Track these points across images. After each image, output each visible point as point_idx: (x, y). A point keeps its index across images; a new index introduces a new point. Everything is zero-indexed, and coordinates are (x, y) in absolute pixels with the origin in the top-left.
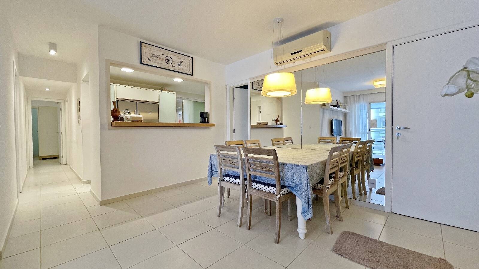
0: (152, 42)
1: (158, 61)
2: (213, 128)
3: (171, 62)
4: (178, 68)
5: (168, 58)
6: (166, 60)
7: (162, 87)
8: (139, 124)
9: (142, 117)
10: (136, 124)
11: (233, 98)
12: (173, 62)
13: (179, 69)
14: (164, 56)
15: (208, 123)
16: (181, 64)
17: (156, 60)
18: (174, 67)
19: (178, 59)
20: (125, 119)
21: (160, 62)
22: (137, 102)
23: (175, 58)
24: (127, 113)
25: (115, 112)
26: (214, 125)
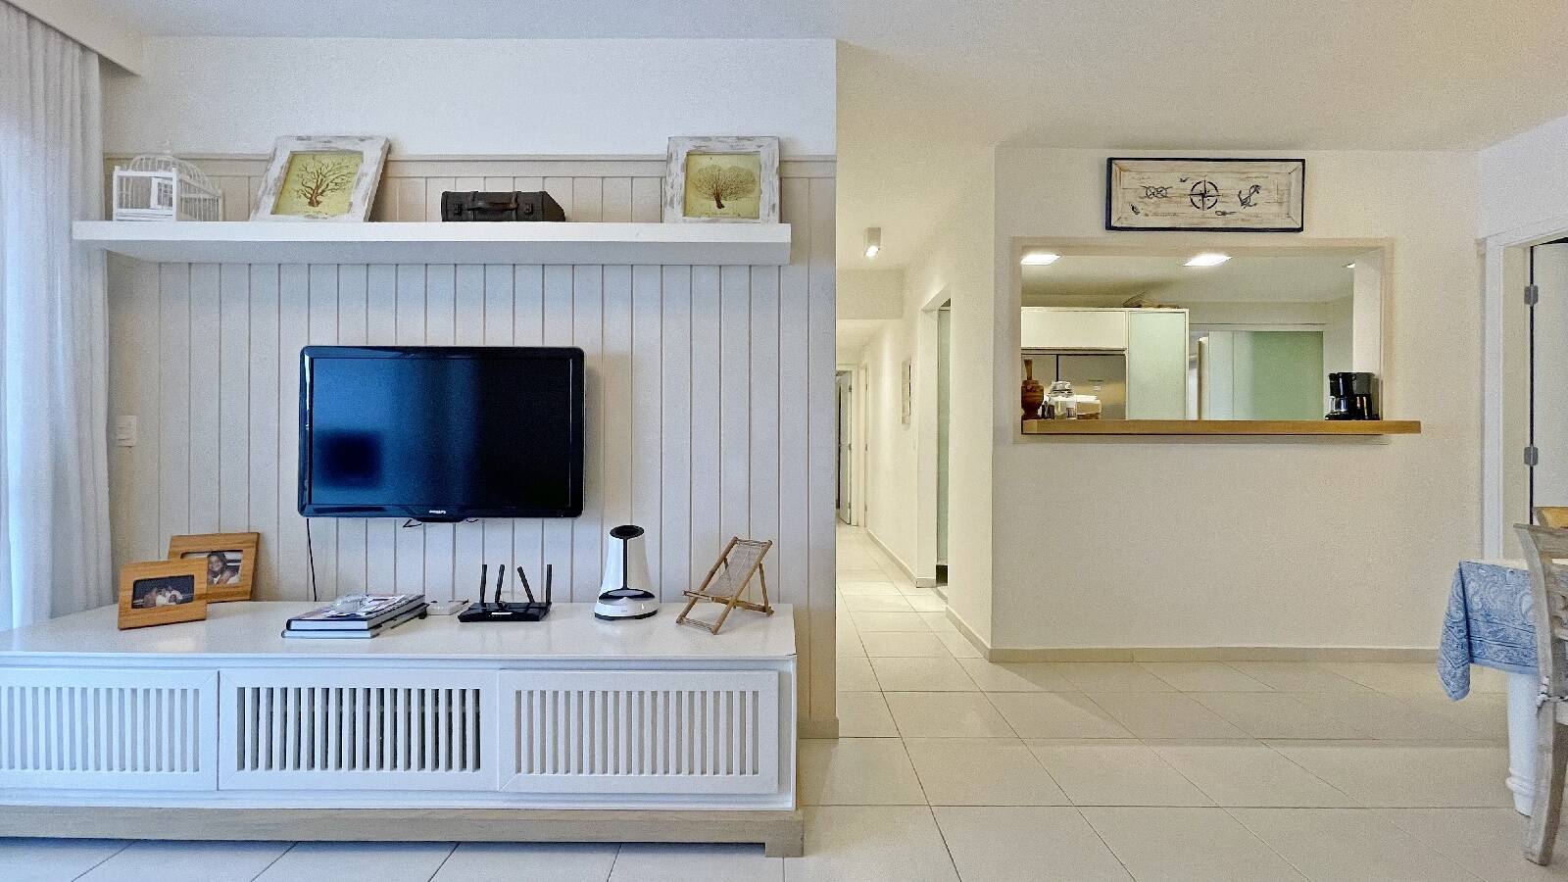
0: (1145, 147)
1: (1165, 206)
2: (1398, 440)
3: (1213, 200)
4: (1241, 216)
5: (1200, 188)
6: (1195, 199)
7: (1133, 296)
8: (1092, 426)
9: (1098, 402)
10: (1089, 426)
11: (1531, 296)
12: (1220, 199)
13: (1243, 220)
14: (1189, 185)
15: (1374, 416)
16: (1254, 198)
17: (1157, 205)
18: (1224, 214)
19: (1241, 180)
20: (1058, 412)
21: (1172, 209)
22: (1058, 355)
23: (1228, 181)
24: (1062, 391)
25: (1031, 390)
26: (1413, 427)
